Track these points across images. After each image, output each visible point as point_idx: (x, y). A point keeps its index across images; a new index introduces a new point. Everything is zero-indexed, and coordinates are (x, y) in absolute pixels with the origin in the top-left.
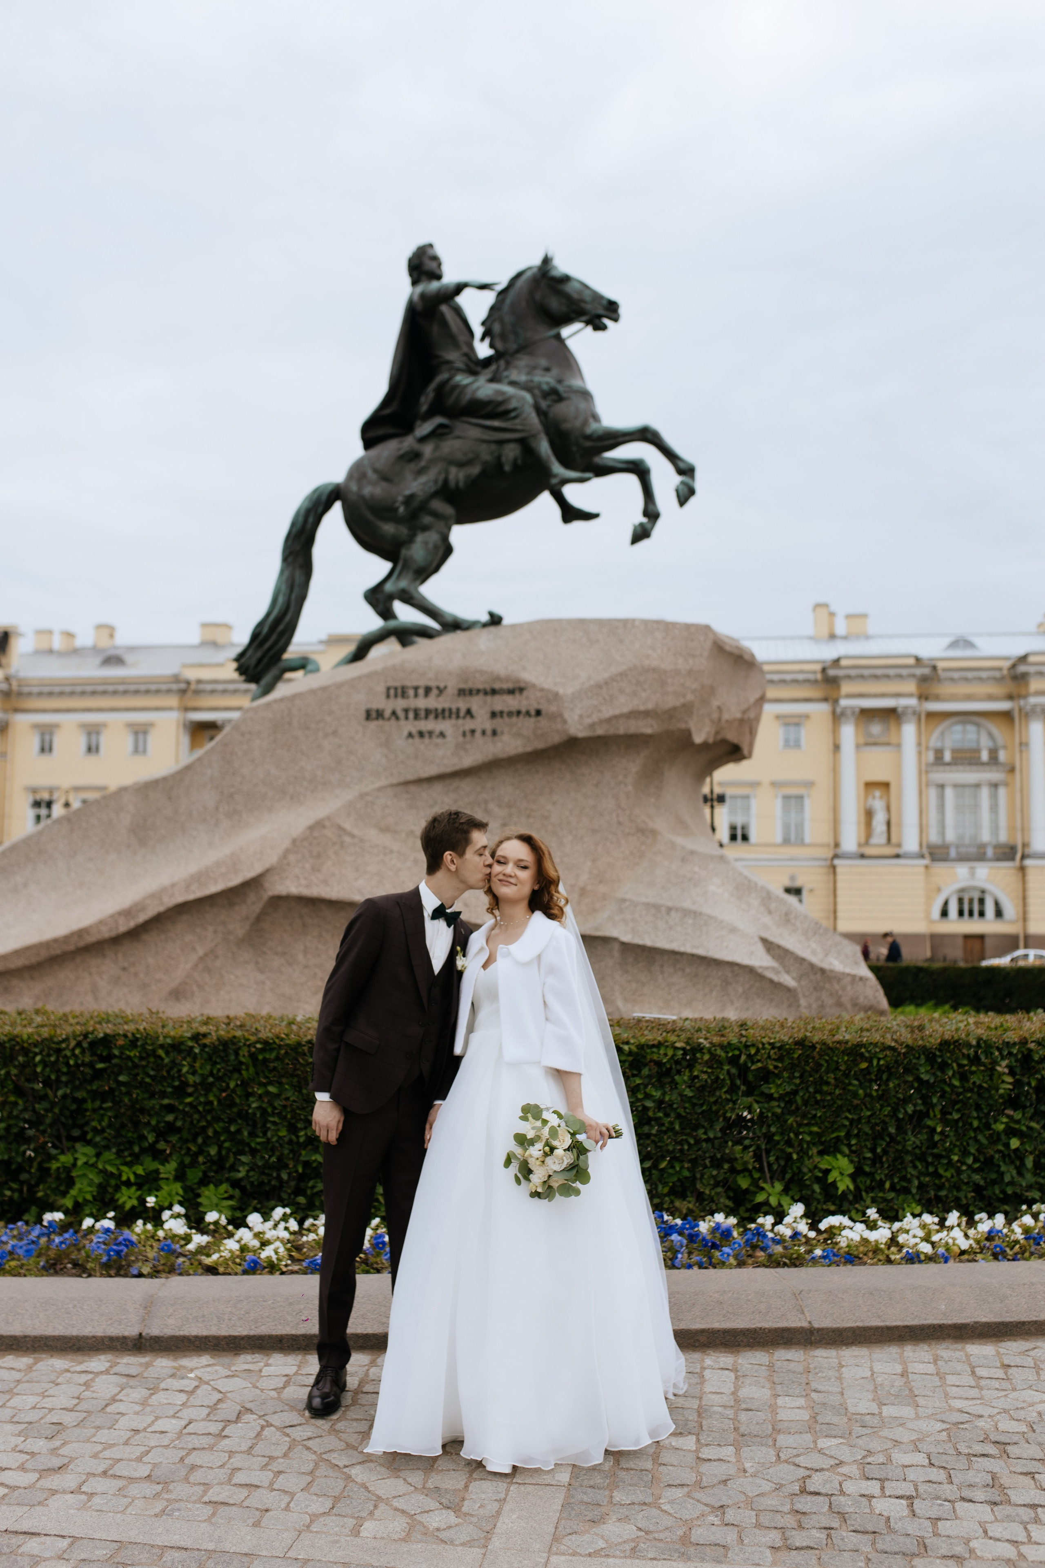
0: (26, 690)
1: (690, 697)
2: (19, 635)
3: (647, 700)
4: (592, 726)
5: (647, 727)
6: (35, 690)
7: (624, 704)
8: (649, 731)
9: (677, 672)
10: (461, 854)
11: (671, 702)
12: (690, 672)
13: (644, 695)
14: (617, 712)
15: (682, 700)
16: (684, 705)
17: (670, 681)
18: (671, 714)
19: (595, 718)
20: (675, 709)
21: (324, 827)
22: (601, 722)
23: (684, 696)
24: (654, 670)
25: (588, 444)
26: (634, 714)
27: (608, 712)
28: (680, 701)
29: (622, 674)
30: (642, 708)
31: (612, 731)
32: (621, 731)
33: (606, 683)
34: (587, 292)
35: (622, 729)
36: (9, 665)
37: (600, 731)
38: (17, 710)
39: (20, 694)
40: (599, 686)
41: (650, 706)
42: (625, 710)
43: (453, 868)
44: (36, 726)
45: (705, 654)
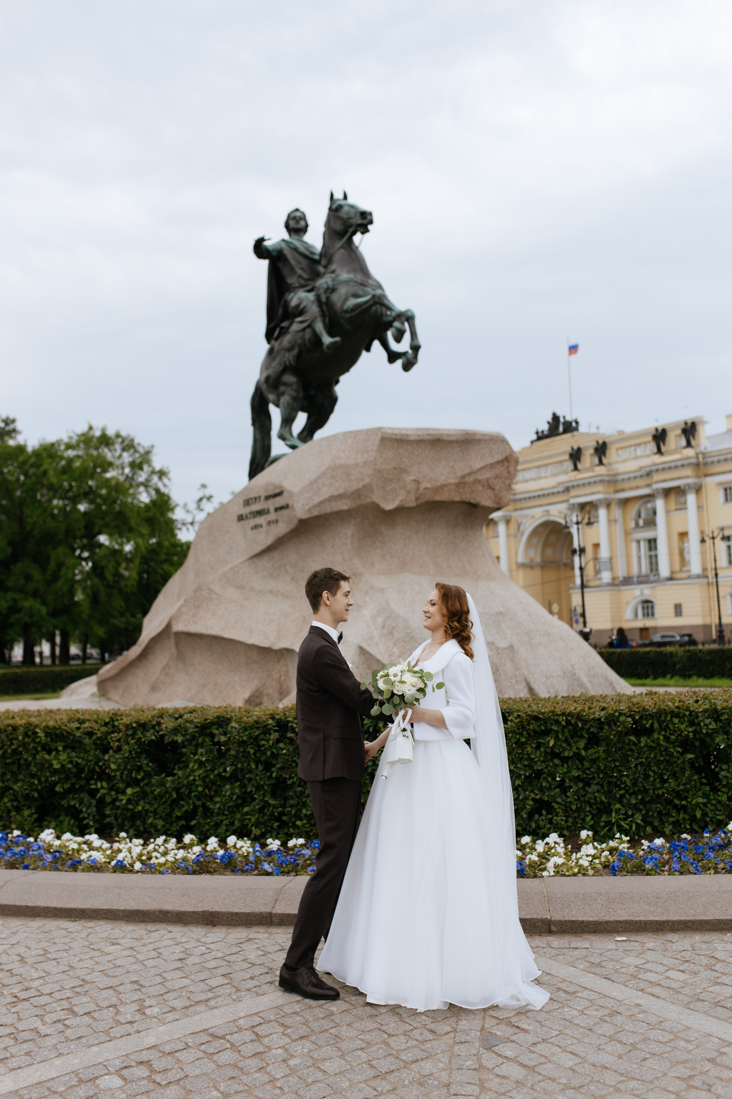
0: (709, 460)
1: (367, 480)
2: (704, 423)
3: (340, 487)
4: (309, 510)
5: (344, 505)
6: (715, 459)
7: (326, 493)
8: (345, 508)
9: (357, 465)
10: (334, 594)
11: (355, 486)
12: (365, 463)
13: (337, 484)
14: (322, 498)
15: (362, 484)
16: (364, 486)
17: (352, 472)
18: (357, 494)
19: (310, 505)
20: (359, 490)
21: (202, 590)
22: (314, 507)
23: (363, 480)
24: (342, 466)
25: (348, 316)
26: (332, 499)
27: (317, 499)
28: (360, 485)
29: (324, 473)
30: (336, 493)
31: (323, 512)
32: (329, 511)
33: (316, 481)
34: (353, 211)
35: (328, 509)
36: (698, 445)
37: (315, 513)
38: (706, 475)
39: (706, 464)
40: (312, 484)
41: (341, 491)
42: (326, 496)
43: (328, 603)
44: (720, 484)
45: (375, 448)
